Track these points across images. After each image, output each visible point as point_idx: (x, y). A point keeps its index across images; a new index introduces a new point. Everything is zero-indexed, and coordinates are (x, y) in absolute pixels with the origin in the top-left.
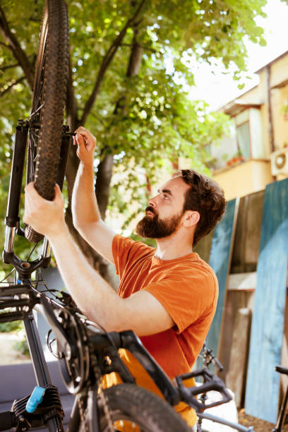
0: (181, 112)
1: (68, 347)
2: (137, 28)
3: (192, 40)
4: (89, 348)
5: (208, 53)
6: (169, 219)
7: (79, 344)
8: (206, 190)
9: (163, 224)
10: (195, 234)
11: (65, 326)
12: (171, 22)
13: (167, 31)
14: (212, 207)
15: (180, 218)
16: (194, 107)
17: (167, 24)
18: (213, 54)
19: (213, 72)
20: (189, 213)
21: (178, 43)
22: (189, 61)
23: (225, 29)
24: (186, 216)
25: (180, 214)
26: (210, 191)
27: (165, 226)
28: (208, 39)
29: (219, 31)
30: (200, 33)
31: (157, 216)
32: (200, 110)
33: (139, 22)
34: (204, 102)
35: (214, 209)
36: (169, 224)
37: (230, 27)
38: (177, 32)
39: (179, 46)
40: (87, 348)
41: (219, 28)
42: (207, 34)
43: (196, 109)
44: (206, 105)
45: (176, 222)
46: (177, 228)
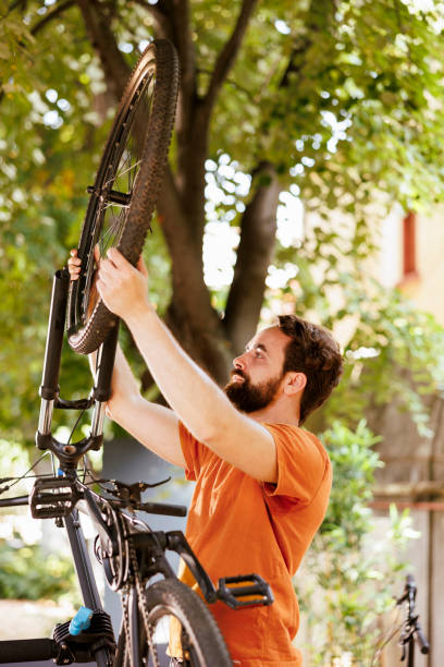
1: (110, 543)
4: (129, 542)
6: (265, 384)
7: (119, 539)
8: (313, 343)
9: (256, 391)
10: (301, 406)
11: (109, 524)
14: (321, 366)
15: (279, 382)
20: (292, 375)
24: (287, 380)
25: (278, 377)
26: (318, 344)
27: (259, 395)
31: (248, 380)
35: (325, 368)
36: (264, 392)
40: (127, 543)
45: (273, 388)
46: (275, 397)
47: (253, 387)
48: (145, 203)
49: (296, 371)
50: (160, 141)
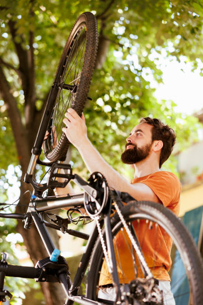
0: (147, 106)
2: (105, 22)
3: (163, 38)
5: (177, 51)
6: (144, 147)
8: (164, 127)
12: (141, 18)
13: (137, 27)
15: (151, 145)
16: (161, 106)
17: (137, 20)
18: (181, 52)
19: (182, 70)
20: (156, 142)
21: (146, 38)
22: (158, 59)
23: (193, 31)
24: (154, 144)
25: (150, 143)
28: (179, 37)
29: (188, 32)
30: (171, 32)
32: (167, 109)
33: (107, 17)
34: (172, 102)
37: (197, 29)
38: (147, 27)
39: (147, 42)
41: (188, 29)
42: (177, 34)
43: (163, 108)
44: (174, 105)
45: (148, 149)
46: (150, 153)
47: (139, 148)
48: (89, 67)
49: (158, 140)
50: (93, 40)
